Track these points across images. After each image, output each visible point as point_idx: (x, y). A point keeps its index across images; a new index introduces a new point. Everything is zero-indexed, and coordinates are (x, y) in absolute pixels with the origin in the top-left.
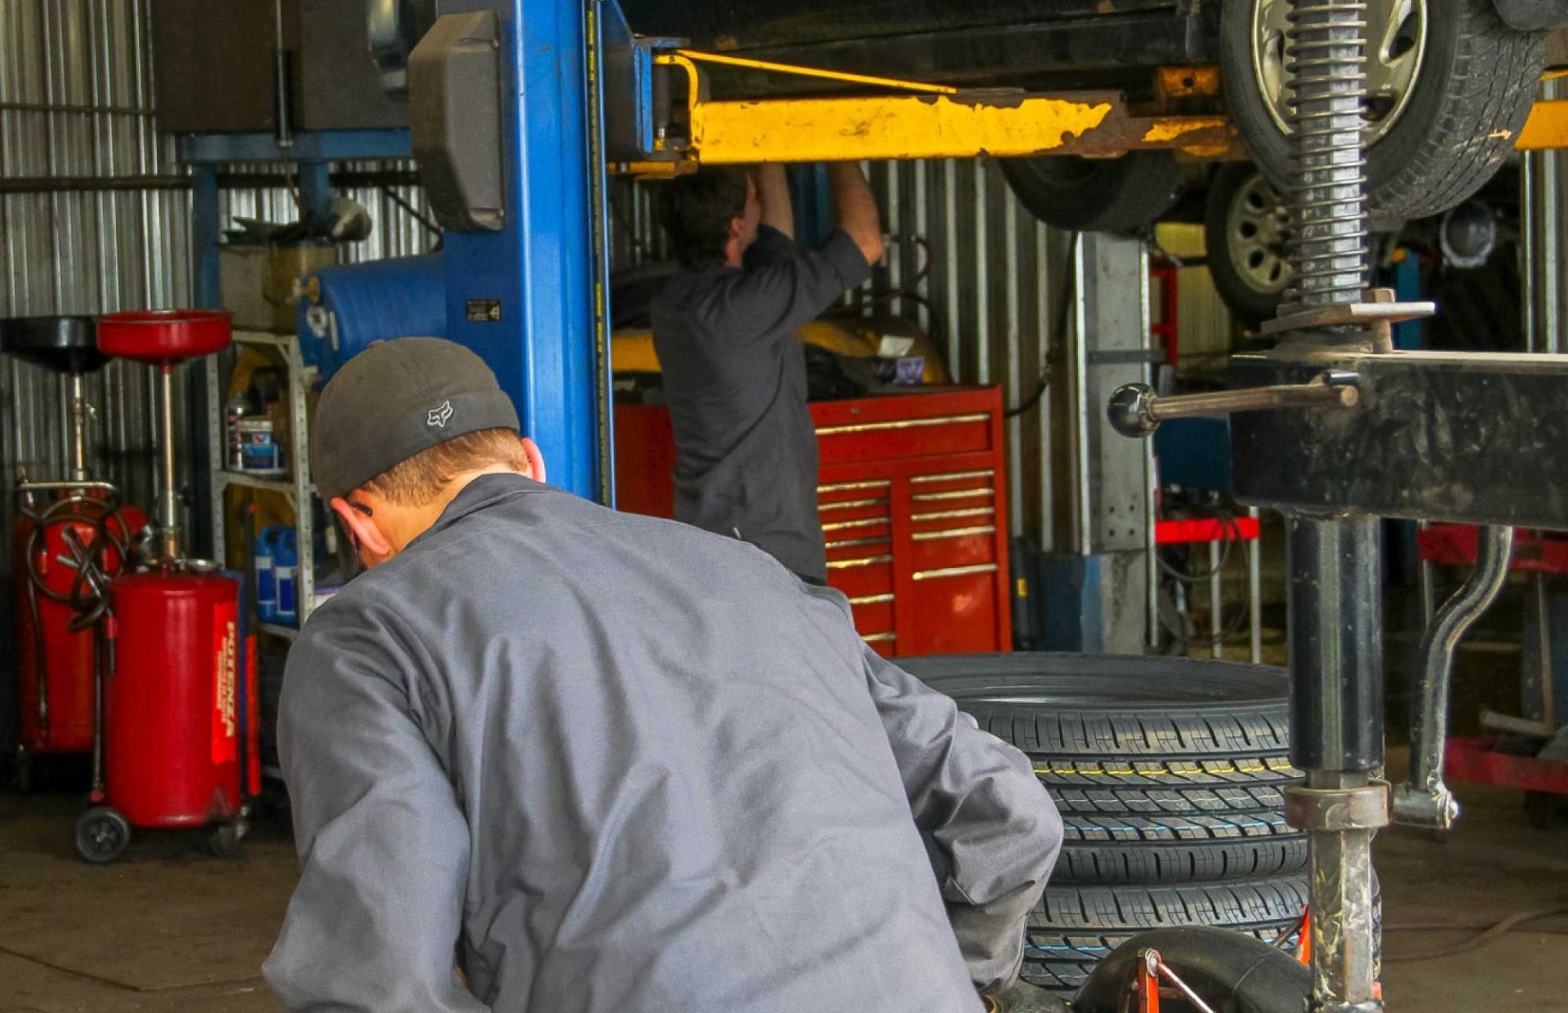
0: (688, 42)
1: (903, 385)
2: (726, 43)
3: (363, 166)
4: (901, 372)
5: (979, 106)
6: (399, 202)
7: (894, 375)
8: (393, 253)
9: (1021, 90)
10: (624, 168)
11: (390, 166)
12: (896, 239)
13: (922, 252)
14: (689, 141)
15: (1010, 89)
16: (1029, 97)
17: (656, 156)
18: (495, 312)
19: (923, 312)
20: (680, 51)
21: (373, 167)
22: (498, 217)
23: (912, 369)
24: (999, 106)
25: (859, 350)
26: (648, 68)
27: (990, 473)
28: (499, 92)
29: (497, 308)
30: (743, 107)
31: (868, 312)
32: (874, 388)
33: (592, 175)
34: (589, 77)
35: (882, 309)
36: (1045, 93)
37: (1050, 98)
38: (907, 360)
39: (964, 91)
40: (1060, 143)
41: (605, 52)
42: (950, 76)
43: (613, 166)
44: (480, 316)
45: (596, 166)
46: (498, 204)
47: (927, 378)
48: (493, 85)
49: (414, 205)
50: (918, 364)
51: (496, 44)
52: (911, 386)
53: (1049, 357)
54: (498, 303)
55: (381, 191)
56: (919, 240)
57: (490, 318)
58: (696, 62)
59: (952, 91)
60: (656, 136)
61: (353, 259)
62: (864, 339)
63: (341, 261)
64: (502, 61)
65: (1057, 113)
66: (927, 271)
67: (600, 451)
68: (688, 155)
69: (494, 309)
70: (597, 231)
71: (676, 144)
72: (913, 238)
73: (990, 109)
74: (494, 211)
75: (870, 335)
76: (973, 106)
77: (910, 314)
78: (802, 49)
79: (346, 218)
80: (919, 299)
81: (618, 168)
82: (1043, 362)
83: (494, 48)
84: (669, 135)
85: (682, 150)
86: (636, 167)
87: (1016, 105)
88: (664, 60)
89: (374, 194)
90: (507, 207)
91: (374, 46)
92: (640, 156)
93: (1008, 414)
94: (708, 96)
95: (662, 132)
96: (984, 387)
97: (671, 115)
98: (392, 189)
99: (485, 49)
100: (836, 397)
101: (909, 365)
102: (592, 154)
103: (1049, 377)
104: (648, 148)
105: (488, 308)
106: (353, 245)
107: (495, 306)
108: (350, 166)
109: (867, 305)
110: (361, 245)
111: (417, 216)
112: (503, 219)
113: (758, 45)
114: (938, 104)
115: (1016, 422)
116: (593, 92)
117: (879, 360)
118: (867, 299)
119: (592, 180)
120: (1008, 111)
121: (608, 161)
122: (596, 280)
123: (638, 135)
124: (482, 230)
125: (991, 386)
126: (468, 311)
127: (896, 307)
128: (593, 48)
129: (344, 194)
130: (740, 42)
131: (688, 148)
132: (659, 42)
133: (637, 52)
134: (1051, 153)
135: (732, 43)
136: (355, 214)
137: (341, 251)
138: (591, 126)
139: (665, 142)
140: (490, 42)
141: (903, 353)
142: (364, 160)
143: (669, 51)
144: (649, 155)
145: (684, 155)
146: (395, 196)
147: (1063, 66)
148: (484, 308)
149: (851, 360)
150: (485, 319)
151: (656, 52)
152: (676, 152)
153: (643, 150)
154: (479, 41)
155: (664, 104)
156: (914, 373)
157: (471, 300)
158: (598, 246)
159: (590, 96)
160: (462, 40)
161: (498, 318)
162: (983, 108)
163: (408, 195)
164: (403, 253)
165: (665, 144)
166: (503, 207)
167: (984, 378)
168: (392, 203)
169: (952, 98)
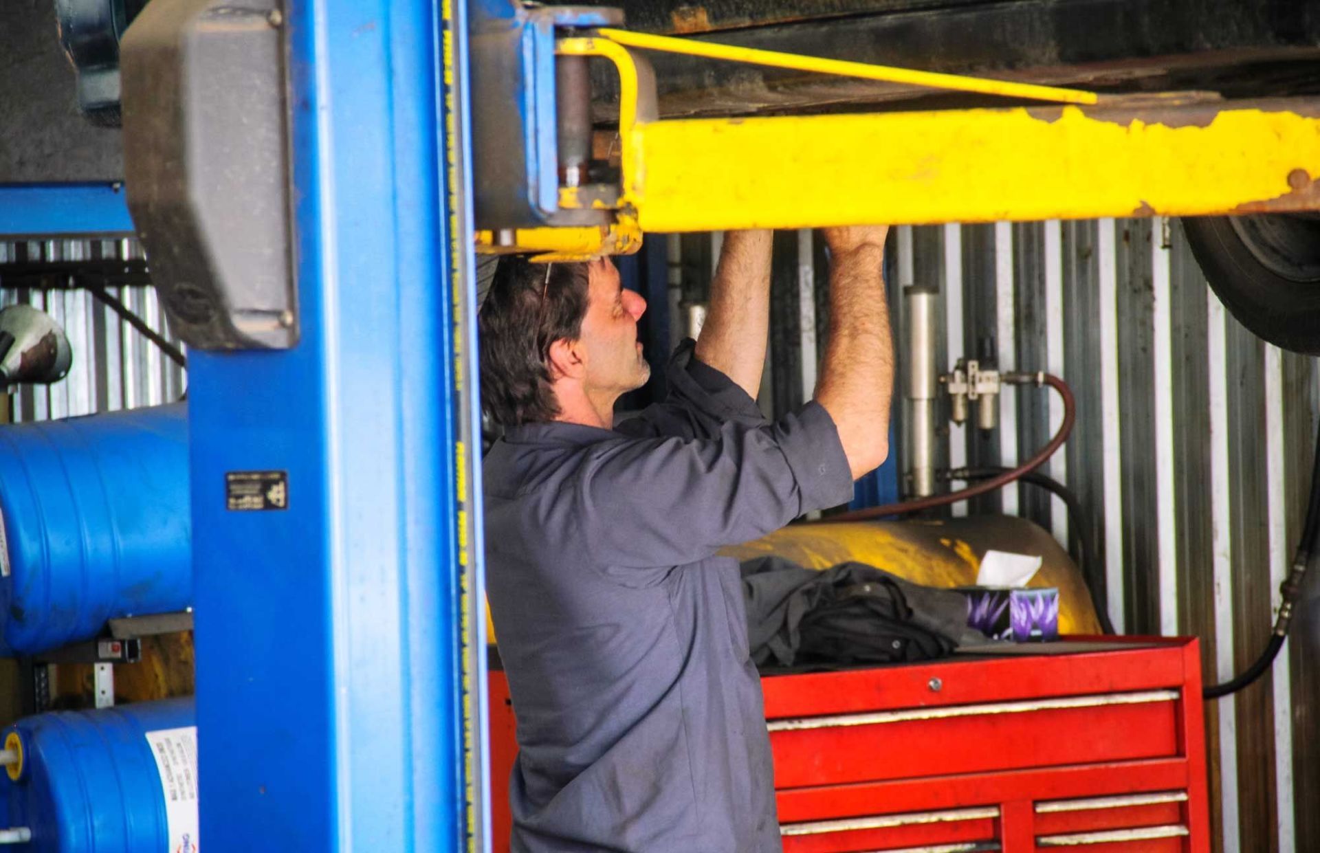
0: (619, 15)
1: (1020, 637)
2: (691, 20)
3: (60, 250)
4: (1019, 615)
5: (1137, 124)
6: (124, 314)
7: (1005, 620)
8: (114, 405)
9: (1214, 96)
10: (506, 238)
11: (107, 251)
12: (1008, 379)
13: (1055, 404)
14: (620, 192)
15: (1193, 93)
16: (1226, 108)
17: (563, 217)
18: (277, 494)
19: (1059, 510)
20: (603, 31)
21: (76, 251)
22: (283, 324)
23: (1036, 612)
24: (1172, 124)
25: (945, 576)
26: (547, 64)
27: (1182, 797)
28: (283, 103)
29: (281, 487)
30: (716, 130)
31: (960, 508)
32: (969, 641)
33: (450, 251)
34: (443, 77)
35: (985, 505)
36: (1259, 100)
37: (1265, 109)
38: (1031, 593)
39: (1108, 98)
40: (1286, 189)
41: (471, 33)
42: (1089, 76)
43: (487, 236)
44: (252, 501)
45: (455, 234)
46: (282, 304)
47: (1065, 627)
48: (273, 90)
49: (152, 318)
50: (1048, 601)
51: (277, 17)
52: (1037, 640)
53: (1285, 588)
54: (283, 477)
55: (90, 295)
56: (1050, 381)
57: (268, 505)
58: (631, 49)
59: (1090, 98)
60: (562, 181)
61: (40, 414)
62: (950, 554)
63: (18, 416)
64: (288, 48)
65: (1279, 136)
66: (1065, 434)
67: (463, 740)
68: (619, 217)
69: (275, 488)
70: (458, 349)
71: (597, 196)
72: (1041, 377)
73: (1158, 129)
74: (277, 314)
75: (964, 550)
76: (1126, 124)
77: (1036, 513)
78: (824, 29)
79: (26, 342)
80: (1053, 486)
81: (496, 240)
82: (1276, 599)
83: (273, 25)
84: (586, 180)
85: (609, 207)
86: (529, 238)
87: (1204, 123)
88: (576, 46)
89: (79, 300)
90: (297, 305)
91: (66, 28)
92: (534, 219)
93: (1213, 692)
94: (656, 113)
95: (573, 174)
96: (1170, 642)
97: (590, 146)
98: (112, 292)
99: (258, 25)
100: (898, 659)
101: (1033, 601)
102: (449, 213)
103: (1287, 624)
104: (548, 204)
105: (266, 486)
106: (40, 390)
107: (276, 482)
108: (34, 251)
109: (959, 496)
110: (56, 388)
111: (158, 340)
112: (291, 329)
113: (747, 22)
114: (1061, 121)
115: (1227, 706)
116: (451, 104)
117: (978, 594)
118: (958, 485)
119: (450, 260)
120: (1191, 131)
121: (479, 226)
122: (456, 437)
123: (531, 180)
124: (253, 349)
125: (1181, 641)
126: (228, 494)
127: (1010, 499)
128: (451, 25)
129: (24, 300)
130: (714, 17)
131: (620, 203)
132: (568, 15)
133: (529, 32)
134: (1268, 208)
135: (702, 19)
136: (41, 335)
137: (17, 398)
138: (447, 164)
139: (579, 194)
140: (268, 14)
141: (1023, 582)
142: (61, 238)
143: (584, 30)
144: (551, 215)
145: (612, 215)
146: (117, 305)
147: (1293, 51)
148: (258, 487)
149: (927, 592)
150: (260, 506)
151: (560, 32)
152: (599, 210)
153: (538, 206)
154: (247, 11)
155: (575, 126)
156: (1043, 617)
157: (235, 473)
158: (460, 377)
159: (445, 110)
160: (215, 10)
161: (282, 504)
162: (1144, 129)
163: (140, 301)
164: (131, 404)
165: (580, 198)
166: (291, 308)
167: (1169, 626)
168: (111, 316)
169: (1088, 110)
